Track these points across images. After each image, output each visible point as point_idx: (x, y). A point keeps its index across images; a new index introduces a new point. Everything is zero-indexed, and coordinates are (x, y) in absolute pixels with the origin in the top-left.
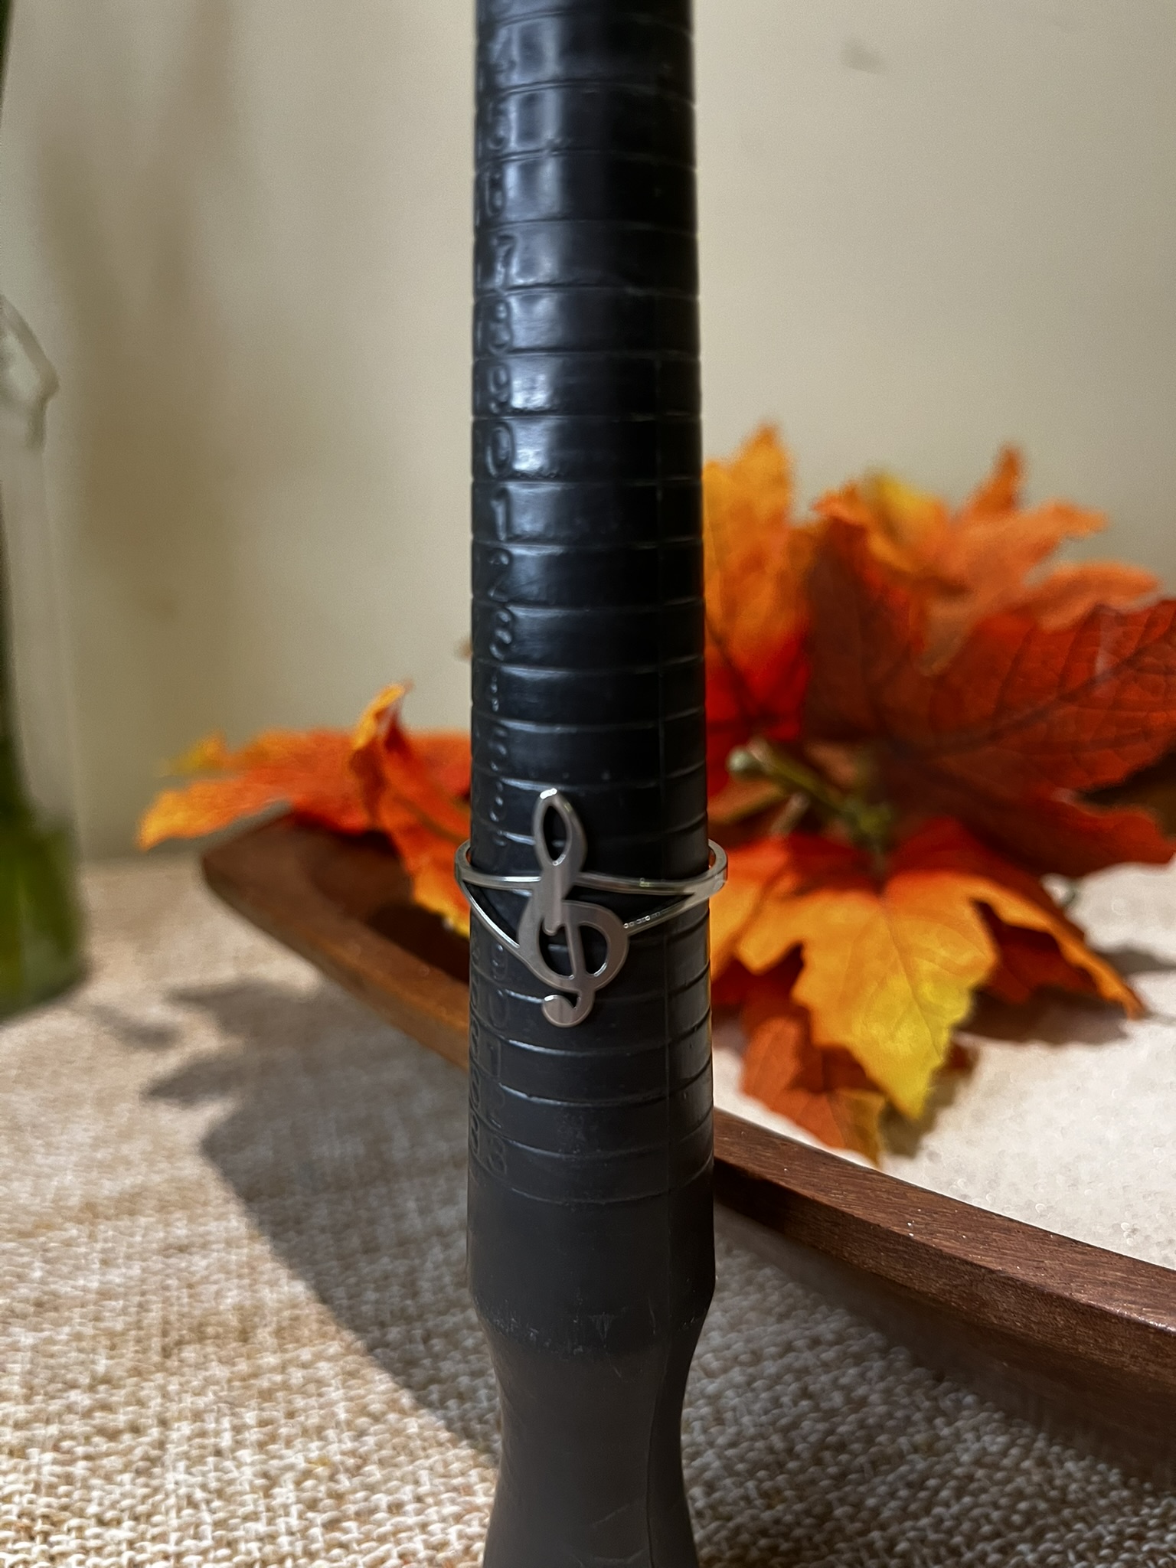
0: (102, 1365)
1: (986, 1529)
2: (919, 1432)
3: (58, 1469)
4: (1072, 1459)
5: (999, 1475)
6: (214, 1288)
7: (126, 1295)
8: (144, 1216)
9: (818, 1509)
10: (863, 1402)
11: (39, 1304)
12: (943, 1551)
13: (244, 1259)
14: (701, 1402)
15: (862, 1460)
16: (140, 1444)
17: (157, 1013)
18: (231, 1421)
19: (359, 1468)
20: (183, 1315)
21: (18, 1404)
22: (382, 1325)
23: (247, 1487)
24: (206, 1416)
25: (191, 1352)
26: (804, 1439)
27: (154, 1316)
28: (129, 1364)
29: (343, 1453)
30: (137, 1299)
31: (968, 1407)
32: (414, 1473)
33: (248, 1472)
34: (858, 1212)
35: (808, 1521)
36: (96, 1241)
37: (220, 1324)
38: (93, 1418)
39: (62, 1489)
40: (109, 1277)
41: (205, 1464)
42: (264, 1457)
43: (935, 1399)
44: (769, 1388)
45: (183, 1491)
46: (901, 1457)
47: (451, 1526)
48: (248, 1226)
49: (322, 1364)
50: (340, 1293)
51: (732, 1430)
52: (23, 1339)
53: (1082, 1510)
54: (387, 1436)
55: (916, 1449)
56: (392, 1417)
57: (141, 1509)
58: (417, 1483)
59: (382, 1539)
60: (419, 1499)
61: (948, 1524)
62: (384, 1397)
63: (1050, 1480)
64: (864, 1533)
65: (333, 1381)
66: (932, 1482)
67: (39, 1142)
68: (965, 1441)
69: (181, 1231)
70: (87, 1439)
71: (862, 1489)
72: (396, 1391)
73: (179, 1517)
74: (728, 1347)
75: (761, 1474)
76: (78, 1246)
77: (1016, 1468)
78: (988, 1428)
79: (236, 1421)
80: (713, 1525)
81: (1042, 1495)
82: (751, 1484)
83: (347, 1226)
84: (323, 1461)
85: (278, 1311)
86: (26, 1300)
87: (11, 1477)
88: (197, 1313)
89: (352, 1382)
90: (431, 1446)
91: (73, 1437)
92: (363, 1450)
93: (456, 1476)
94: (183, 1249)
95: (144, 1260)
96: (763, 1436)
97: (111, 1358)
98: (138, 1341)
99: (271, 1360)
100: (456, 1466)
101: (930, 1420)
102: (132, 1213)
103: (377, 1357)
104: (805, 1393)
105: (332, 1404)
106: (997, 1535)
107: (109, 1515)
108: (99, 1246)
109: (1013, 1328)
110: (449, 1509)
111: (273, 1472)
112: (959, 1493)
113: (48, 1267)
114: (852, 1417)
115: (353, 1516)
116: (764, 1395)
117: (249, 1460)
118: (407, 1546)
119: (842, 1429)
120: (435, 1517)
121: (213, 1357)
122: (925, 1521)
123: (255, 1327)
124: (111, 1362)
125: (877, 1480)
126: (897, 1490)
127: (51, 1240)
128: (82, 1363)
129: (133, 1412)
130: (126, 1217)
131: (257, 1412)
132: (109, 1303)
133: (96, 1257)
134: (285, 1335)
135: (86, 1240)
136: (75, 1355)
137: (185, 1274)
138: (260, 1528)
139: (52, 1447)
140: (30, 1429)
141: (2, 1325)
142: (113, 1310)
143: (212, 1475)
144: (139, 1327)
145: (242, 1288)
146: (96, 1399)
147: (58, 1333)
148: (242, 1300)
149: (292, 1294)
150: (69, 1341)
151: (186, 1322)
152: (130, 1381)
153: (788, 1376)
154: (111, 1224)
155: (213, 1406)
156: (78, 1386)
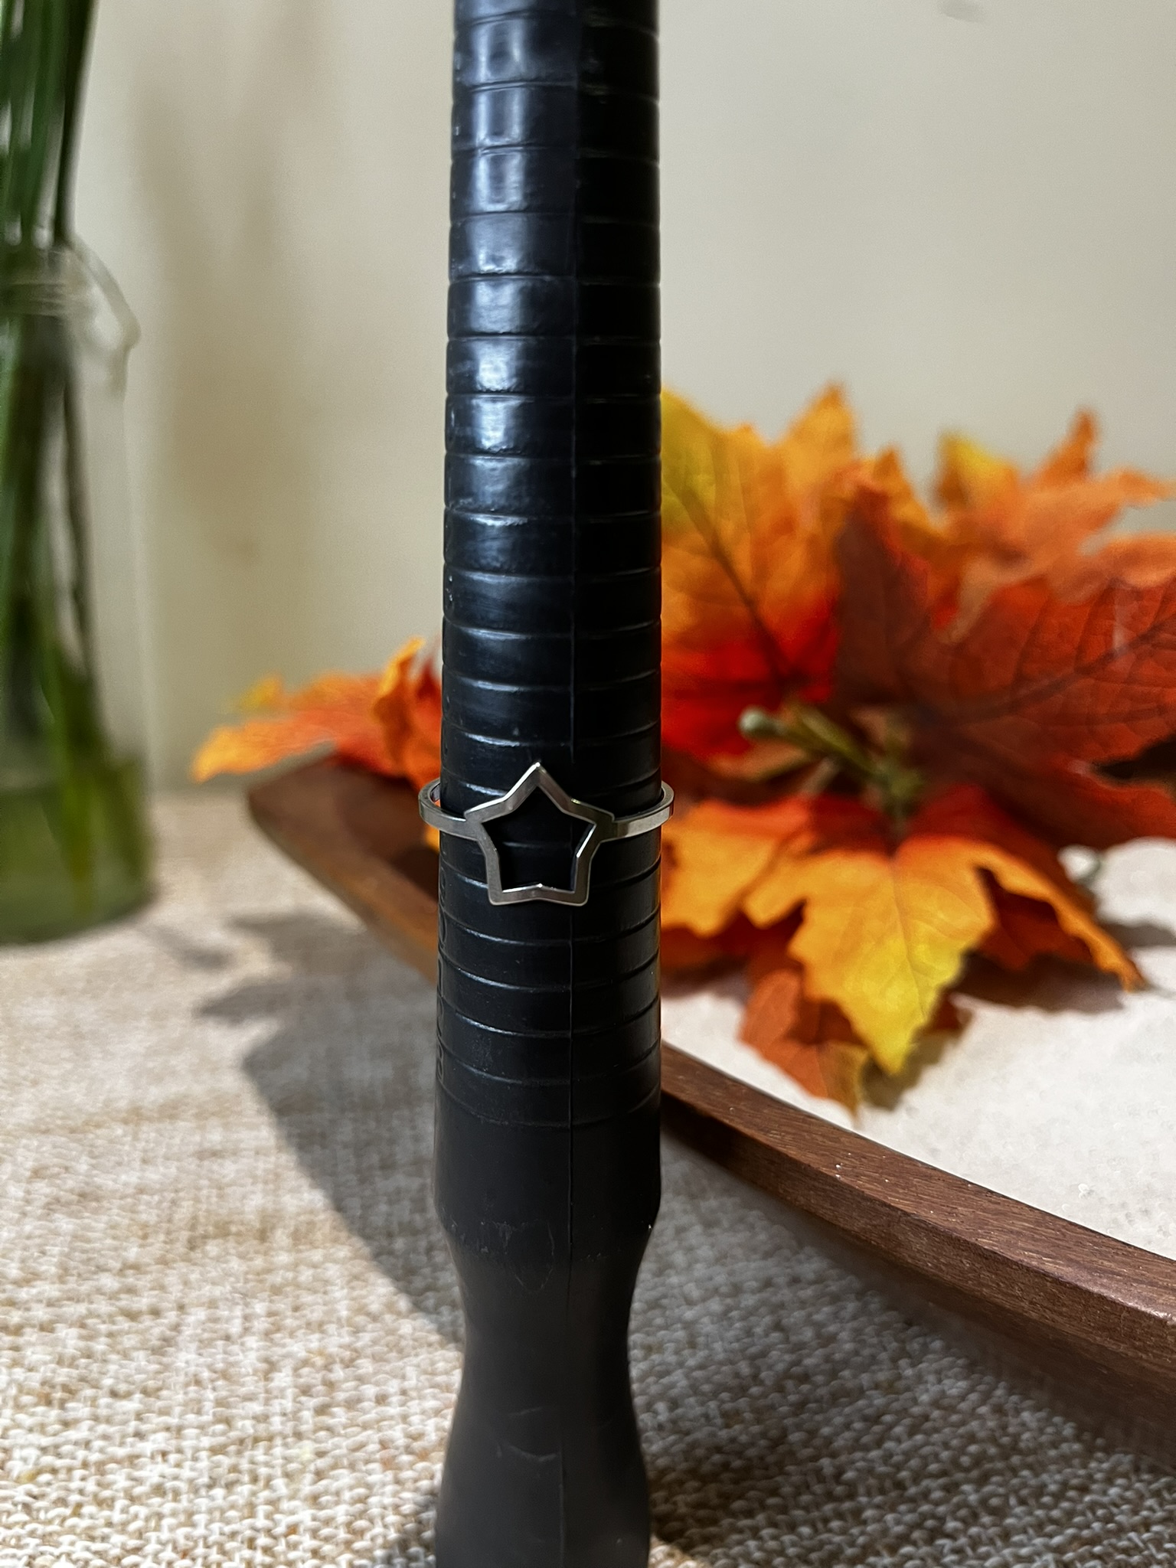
0: (133, 1253)
1: (933, 1467)
2: (881, 1370)
3: (82, 1344)
4: (1028, 1409)
5: (955, 1418)
6: (240, 1191)
7: (161, 1191)
8: (183, 1120)
9: (774, 1433)
10: (832, 1339)
11: (83, 1195)
12: (888, 1484)
13: (271, 1166)
14: (679, 1325)
15: (822, 1391)
16: (158, 1325)
17: (215, 937)
18: (243, 1310)
19: (352, 1360)
20: (210, 1213)
21: (53, 1283)
22: (390, 1235)
23: (250, 1371)
24: (221, 1304)
25: (214, 1246)
26: (770, 1367)
27: (184, 1211)
28: (158, 1253)
29: (341, 1347)
30: (171, 1195)
31: (934, 1352)
32: (402, 1368)
33: (253, 1356)
34: (792, 1152)
35: (763, 1443)
36: (139, 1141)
37: (241, 1223)
38: (119, 1299)
39: (83, 1361)
40: (148, 1174)
41: (215, 1347)
42: (268, 1344)
43: (903, 1342)
44: (743, 1319)
45: (192, 1369)
46: (861, 1392)
47: (430, 1418)
48: (278, 1138)
49: (329, 1265)
51: (702, 1354)
52: (65, 1226)
53: (1030, 1459)
54: (382, 1333)
55: (877, 1386)
56: (388, 1318)
57: (151, 1384)
58: (404, 1377)
59: (365, 1427)
60: (404, 1392)
61: (896, 1459)
62: (384, 1300)
63: (1004, 1428)
64: (815, 1458)
65: (338, 1281)
66: (888, 1418)
67: (96, 1049)
68: (926, 1382)
69: (215, 1137)
70: (111, 1319)
71: (819, 1418)
72: (395, 1294)
73: (186, 1393)
74: (711, 1279)
75: (725, 1395)
76: (123, 1144)
77: (973, 1414)
78: (950, 1373)
79: (248, 1311)
80: (672, 1438)
81: (994, 1440)
82: (713, 1404)
83: (368, 1144)
84: (321, 1353)
85: (299, 1214)
86: (72, 1191)
87: (39, 1348)
88: (221, 1211)
89: (355, 1283)
90: (421, 1346)
91: (98, 1316)
92: (359, 1344)
93: (441, 1374)
94: (215, 1154)
95: (179, 1160)
96: (732, 1362)
97: (141, 1246)
98: (168, 1233)
99: (283, 1258)
100: (441, 1365)
101: (894, 1361)
102: (172, 1117)
103: (380, 1262)
104: (778, 1326)
105: (336, 1301)
106: (944, 1473)
107: (122, 1388)
108: (141, 1145)
109: (925, 1268)
110: (431, 1404)
111: (275, 1358)
112: (912, 1432)
113: (94, 1161)
114: (820, 1352)
115: (342, 1403)
116: (738, 1325)
117: (255, 1345)
118: (389, 1433)
119: (809, 1362)
120: (418, 1411)
121: (233, 1252)
122: (874, 1454)
123: (273, 1228)
124: (142, 1249)
125: (834, 1411)
126: (852, 1422)
127: (97, 1137)
128: (116, 1249)
129: (156, 1296)
130: (167, 1121)
131: (267, 1304)
132: (145, 1197)
133: (138, 1155)
134: (301, 1237)
135: (129, 1138)
136: (109, 1242)
137: (215, 1176)
138: (256, 1408)
139: (78, 1324)
140: (61, 1306)
141: (46, 1211)
142: (148, 1204)
143: (219, 1357)
144: (170, 1221)
145: (266, 1193)
146: (123, 1283)
147: (98, 1221)
148: (266, 1204)
149: (310, 1202)
150: (106, 1229)
151: (213, 1219)
152: (155, 1268)
153: (764, 1310)
154: (155, 1126)
155: (228, 1296)
156: (109, 1270)
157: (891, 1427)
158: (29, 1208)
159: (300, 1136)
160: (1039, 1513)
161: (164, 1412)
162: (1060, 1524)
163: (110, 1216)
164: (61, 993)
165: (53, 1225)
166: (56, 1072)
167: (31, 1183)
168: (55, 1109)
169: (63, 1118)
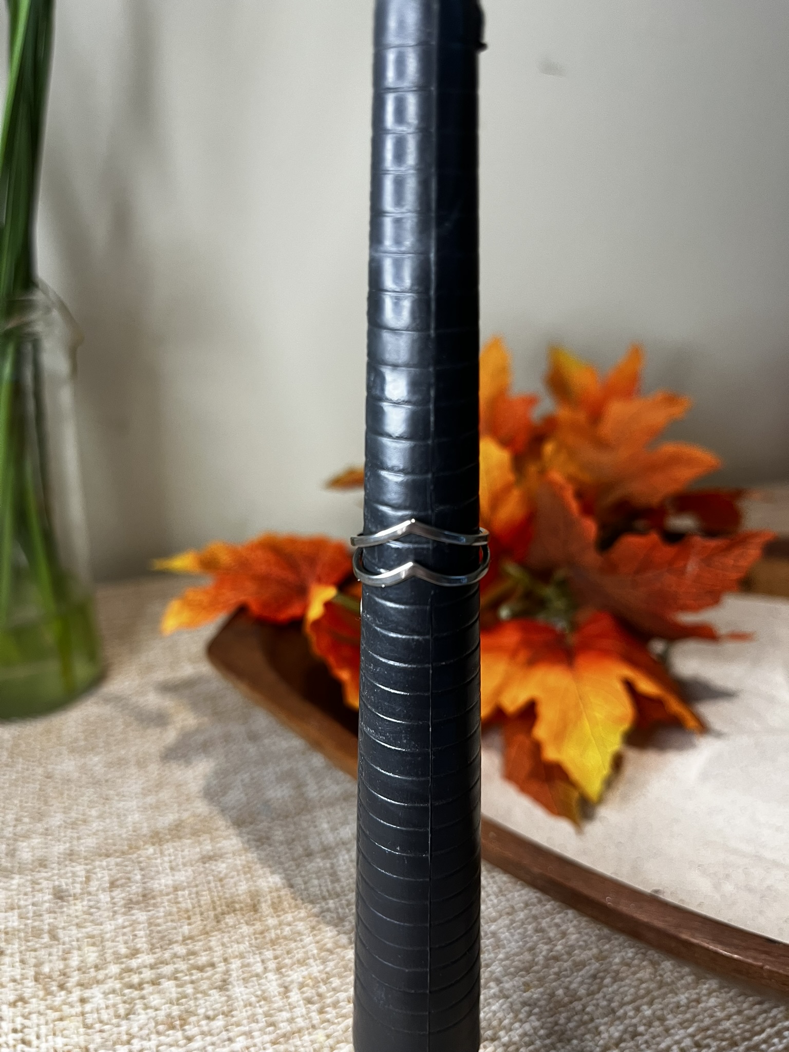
0: (186, 929)
2: (594, 948)
3: (179, 990)
4: (665, 960)
6: (232, 881)
7: (188, 887)
8: (186, 839)
9: (549, 991)
10: (566, 933)
12: (607, 1011)
13: (244, 863)
14: (489, 936)
15: (567, 965)
16: (216, 973)
18: (260, 957)
19: (328, 979)
20: (220, 898)
21: (149, 954)
22: (324, 899)
23: (276, 993)
24: (246, 955)
25: (229, 919)
26: (540, 954)
27: (206, 898)
28: (200, 928)
30: (194, 890)
33: (274, 983)
35: (545, 997)
36: (165, 856)
37: (241, 902)
38: (189, 960)
39: (184, 1000)
40: (176, 877)
41: (252, 982)
42: (280, 976)
44: (520, 927)
45: (245, 997)
46: (586, 962)
48: (243, 843)
49: (297, 923)
50: (299, 880)
51: (504, 951)
52: (140, 917)
57: (225, 1008)
62: (332, 940)
64: (572, 1002)
65: (305, 932)
67: (112, 792)
69: (208, 847)
70: (189, 972)
73: (246, 1011)
75: (521, 973)
76: (156, 859)
77: (640, 966)
78: (625, 945)
79: (263, 957)
82: (517, 979)
83: (293, 840)
84: (310, 977)
85: (271, 892)
86: (137, 894)
87: (156, 996)
88: (227, 895)
89: (315, 932)
92: (328, 969)
94: (211, 858)
95: (192, 865)
96: (521, 954)
97: (189, 924)
98: (202, 914)
101: (598, 941)
102: (180, 838)
103: (324, 918)
104: (538, 930)
105: (308, 945)
106: (632, 1001)
107: (211, 1013)
108: (166, 859)
111: (287, 984)
113: (143, 872)
114: (561, 942)
115: (331, 1005)
116: (518, 931)
117: (273, 978)
121: (242, 921)
122: (598, 996)
123: (259, 903)
124: (189, 927)
125: (575, 975)
127: (140, 856)
128: (175, 928)
129: (209, 955)
130: (176, 839)
131: (271, 951)
132: (180, 893)
133: (167, 865)
134: (276, 907)
135: (159, 855)
136: (171, 924)
137: (216, 873)
138: (285, 1015)
139: (173, 978)
140: (158, 968)
141: (127, 909)
142: (183, 896)
143: (257, 987)
144: (200, 906)
145: (247, 880)
146: (188, 949)
147: (158, 912)
148: (249, 887)
149: (274, 883)
150: (165, 916)
151: (223, 901)
152: (202, 937)
153: (529, 920)
154: (170, 844)
155: (249, 949)
156: (176, 942)
157: (603, 979)
158: (116, 908)
159: (257, 841)
160: (680, 1016)
161: (238, 1024)
162: (692, 1021)
163: (164, 907)
164: (72, 751)
165: (134, 918)
166: (94, 813)
167: (111, 891)
168: (106, 839)
169: (115, 845)
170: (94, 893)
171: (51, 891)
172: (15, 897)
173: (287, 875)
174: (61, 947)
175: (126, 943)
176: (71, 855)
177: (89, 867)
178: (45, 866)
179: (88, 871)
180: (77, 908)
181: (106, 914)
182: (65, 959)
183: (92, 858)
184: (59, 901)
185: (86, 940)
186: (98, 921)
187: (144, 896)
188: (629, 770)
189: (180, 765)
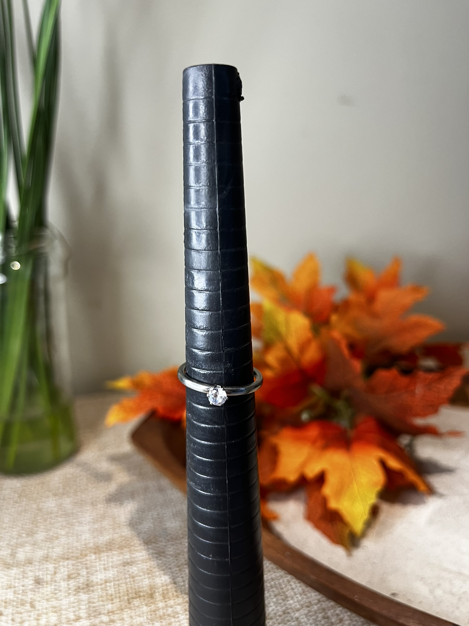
0: (110, 607)
6: (139, 578)
7: (113, 581)
8: (115, 551)
13: (148, 567)
17: (105, 466)
20: (131, 588)
25: (136, 601)
27: (123, 588)
28: (118, 606)
30: (117, 583)
36: (101, 561)
37: (144, 591)
40: (107, 575)
48: (149, 555)
49: (176, 606)
52: (84, 597)
67: (75, 521)
69: (127, 556)
76: (96, 563)
83: (179, 554)
85: (162, 586)
86: (83, 583)
88: (136, 587)
94: (128, 563)
95: (117, 567)
97: (112, 604)
98: (120, 597)
102: (111, 550)
113: (88, 571)
121: (143, 603)
123: (155, 592)
127: (87, 560)
128: (104, 605)
130: (109, 551)
131: (159, 623)
132: (108, 584)
133: (102, 567)
134: (165, 596)
135: (98, 560)
136: (101, 603)
137: (131, 573)
141: (76, 592)
142: (110, 586)
144: (119, 593)
145: (149, 578)
146: (110, 618)
147: (95, 595)
148: (151, 582)
149: (165, 581)
150: (98, 598)
151: (134, 591)
152: (118, 612)
153: (320, 611)
154: (105, 554)
155: (146, 621)
156: (104, 614)
158: (70, 591)
159: (156, 554)
163: (98, 592)
164: (55, 495)
165: (80, 597)
166: (63, 533)
167: (68, 581)
168: (68, 549)
169: (72, 553)
170: (58, 581)
171: (33, 578)
172: (13, 581)
173: (173, 576)
174: (37, 612)
175: (74, 612)
176: (46, 558)
177: (57, 565)
178: (31, 563)
179: (55, 568)
180: (47, 590)
181: (64, 594)
182: (38, 620)
183: (59, 560)
184: (37, 584)
185: (51, 609)
186: (60, 598)
187: (87, 585)
188: (382, 516)
189: (116, 505)
